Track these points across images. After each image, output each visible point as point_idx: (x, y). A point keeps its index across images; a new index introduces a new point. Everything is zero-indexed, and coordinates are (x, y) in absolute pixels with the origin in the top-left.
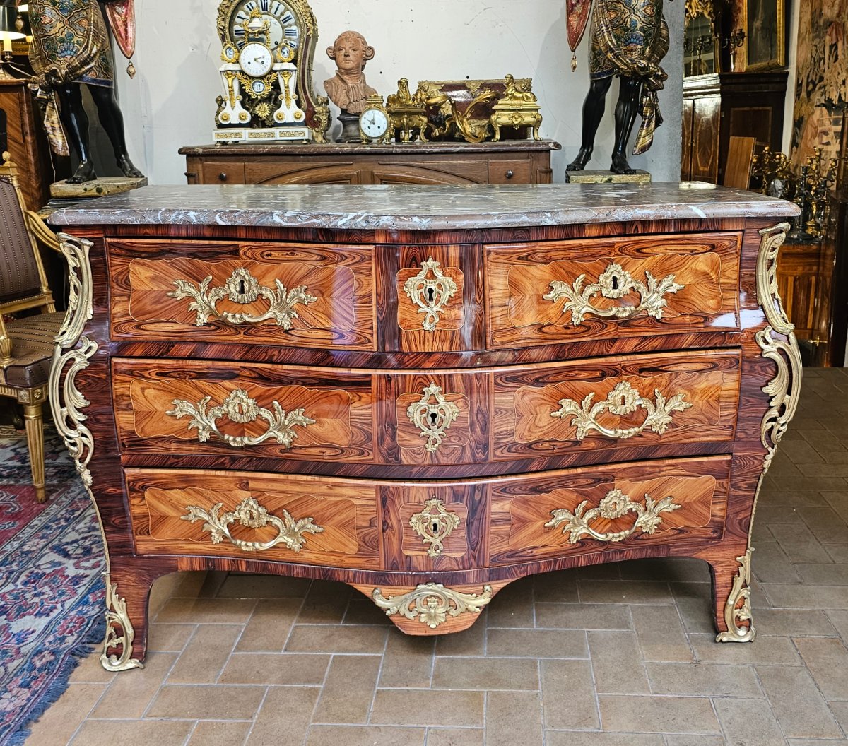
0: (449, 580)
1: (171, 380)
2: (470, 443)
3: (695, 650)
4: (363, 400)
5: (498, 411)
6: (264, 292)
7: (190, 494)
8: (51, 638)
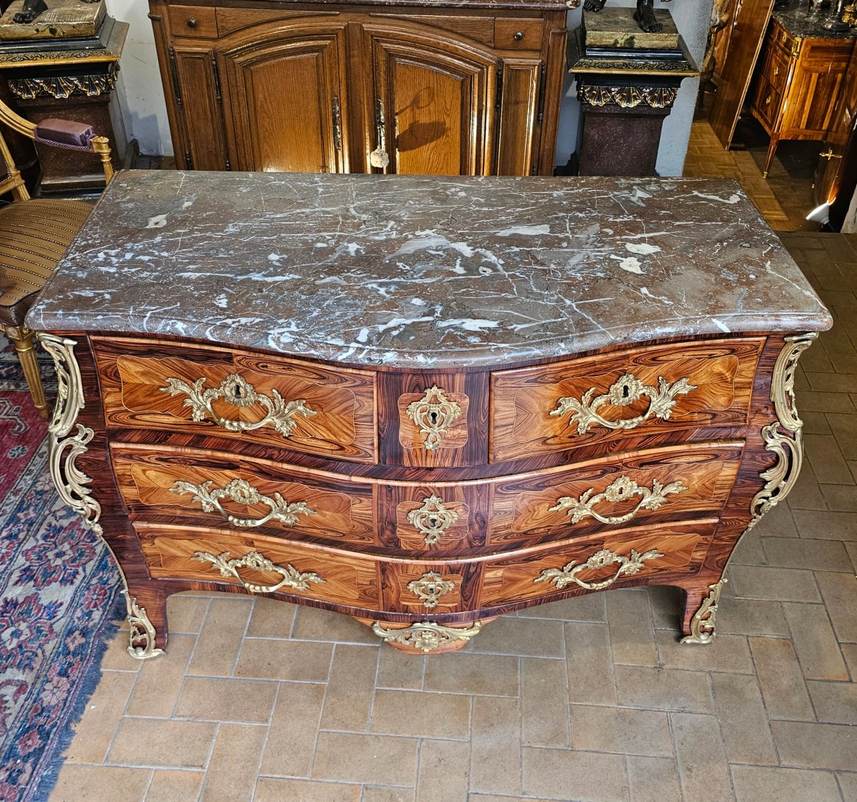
0: (442, 621)
1: (171, 464)
2: (468, 537)
3: (660, 650)
4: (364, 503)
5: (496, 513)
6: (260, 400)
7: (198, 544)
8: (79, 613)
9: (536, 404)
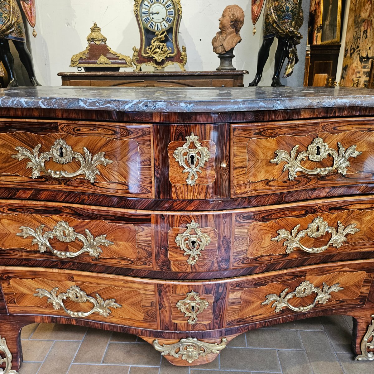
0: (201, 336)
1: (18, 213)
2: (217, 259)
3: (343, 366)
4: (145, 231)
5: (237, 238)
6: (76, 156)
7: (38, 282)
9: (261, 153)
